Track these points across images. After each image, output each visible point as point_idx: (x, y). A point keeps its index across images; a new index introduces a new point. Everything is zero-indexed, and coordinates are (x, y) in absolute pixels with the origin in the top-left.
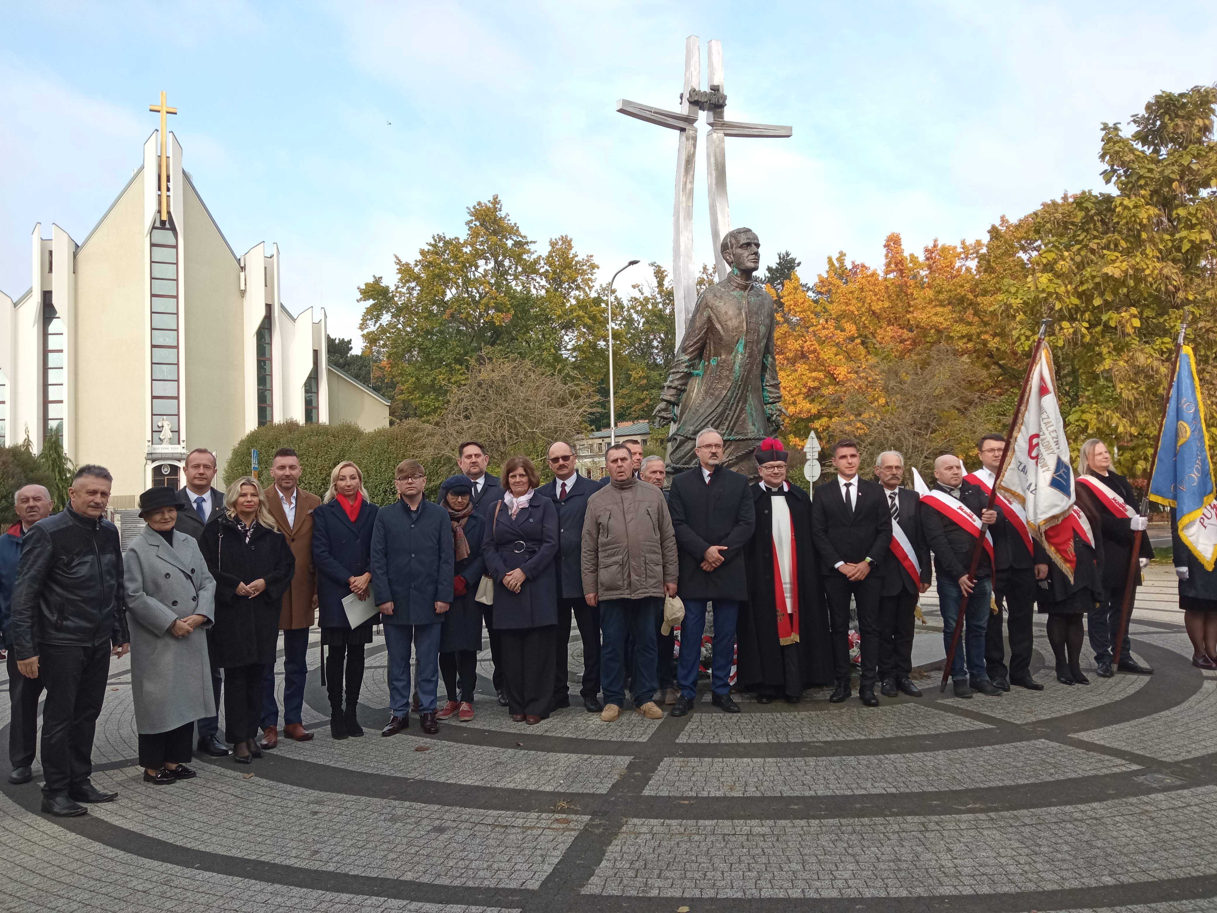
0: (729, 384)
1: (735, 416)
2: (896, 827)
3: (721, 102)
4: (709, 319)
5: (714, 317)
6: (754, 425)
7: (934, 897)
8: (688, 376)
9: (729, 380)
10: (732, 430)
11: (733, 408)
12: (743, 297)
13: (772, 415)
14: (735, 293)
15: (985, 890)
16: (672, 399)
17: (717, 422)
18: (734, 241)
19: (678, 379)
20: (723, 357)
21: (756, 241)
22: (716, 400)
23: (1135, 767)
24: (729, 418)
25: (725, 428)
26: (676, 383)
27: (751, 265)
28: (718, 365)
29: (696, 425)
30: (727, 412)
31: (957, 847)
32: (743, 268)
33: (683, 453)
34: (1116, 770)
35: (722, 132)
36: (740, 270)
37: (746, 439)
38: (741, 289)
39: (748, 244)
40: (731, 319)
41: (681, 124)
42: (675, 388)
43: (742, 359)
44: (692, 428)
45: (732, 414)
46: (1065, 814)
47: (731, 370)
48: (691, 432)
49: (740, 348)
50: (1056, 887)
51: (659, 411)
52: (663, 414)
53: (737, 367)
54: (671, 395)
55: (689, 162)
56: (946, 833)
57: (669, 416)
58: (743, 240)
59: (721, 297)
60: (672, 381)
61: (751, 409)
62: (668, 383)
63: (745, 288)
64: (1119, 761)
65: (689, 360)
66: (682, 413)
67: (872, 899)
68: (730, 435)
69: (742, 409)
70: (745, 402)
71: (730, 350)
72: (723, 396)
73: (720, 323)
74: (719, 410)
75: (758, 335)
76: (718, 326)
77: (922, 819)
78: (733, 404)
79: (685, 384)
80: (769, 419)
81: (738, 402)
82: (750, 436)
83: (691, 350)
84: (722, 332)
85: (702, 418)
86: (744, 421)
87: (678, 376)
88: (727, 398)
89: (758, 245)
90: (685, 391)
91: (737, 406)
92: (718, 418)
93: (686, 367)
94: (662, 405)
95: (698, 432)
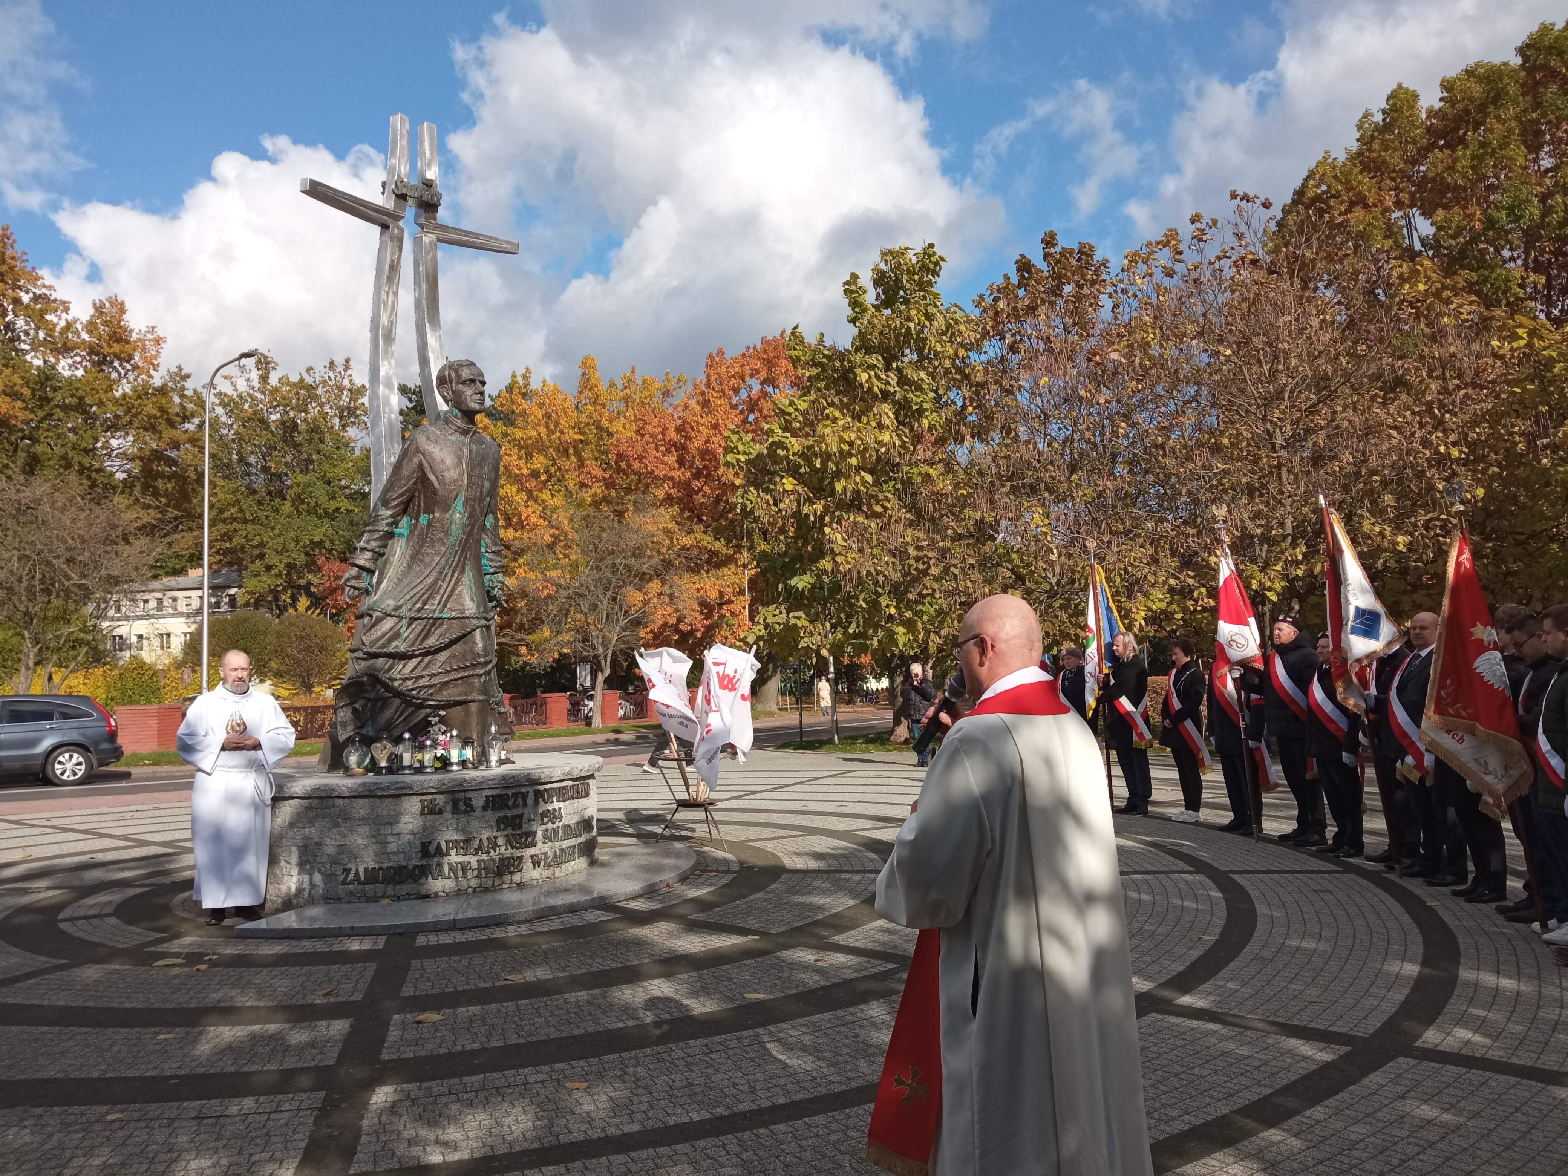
0: (443, 549)
1: (449, 589)
2: (680, 1053)
3: (434, 201)
4: (421, 467)
5: (426, 465)
6: (471, 600)
7: (736, 1114)
8: (390, 535)
9: (443, 544)
10: (445, 606)
11: (447, 580)
12: (464, 443)
13: (493, 589)
14: (453, 438)
15: (781, 1100)
16: (367, 564)
17: (426, 596)
18: (453, 375)
19: (375, 540)
20: (437, 515)
21: (481, 378)
22: (426, 567)
23: (891, 966)
24: (442, 591)
25: (436, 602)
26: (373, 544)
27: (475, 406)
28: (429, 524)
29: (398, 598)
30: (440, 583)
31: (745, 1064)
32: (464, 408)
33: (380, 633)
34: (875, 970)
35: (434, 235)
36: (461, 410)
37: (462, 618)
38: (462, 434)
39: (473, 381)
40: (448, 469)
41: (383, 219)
42: (371, 550)
43: (461, 519)
44: (393, 602)
45: (445, 587)
46: (837, 1018)
47: (447, 533)
48: (391, 606)
49: (459, 505)
50: (844, 1087)
51: (348, 580)
52: (353, 583)
53: (454, 529)
54: (366, 560)
55: (394, 268)
56: (731, 1052)
57: (362, 585)
58: (466, 374)
59: (436, 442)
60: (367, 542)
61: (469, 582)
62: (362, 544)
63: (465, 433)
64: (876, 962)
65: (392, 516)
66: (379, 582)
67: (677, 1125)
68: (442, 611)
69: (458, 581)
70: (463, 571)
72: (434, 564)
73: (434, 473)
74: (430, 580)
75: (481, 491)
76: (432, 477)
77: (705, 1041)
78: (447, 574)
80: (488, 592)
81: (453, 572)
82: (466, 613)
83: (394, 503)
84: (436, 484)
85: (406, 590)
86: (460, 595)
87: (376, 535)
88: (439, 566)
89: (483, 383)
90: (383, 554)
91: (452, 577)
92: (427, 590)
93: (387, 524)
95: (400, 607)
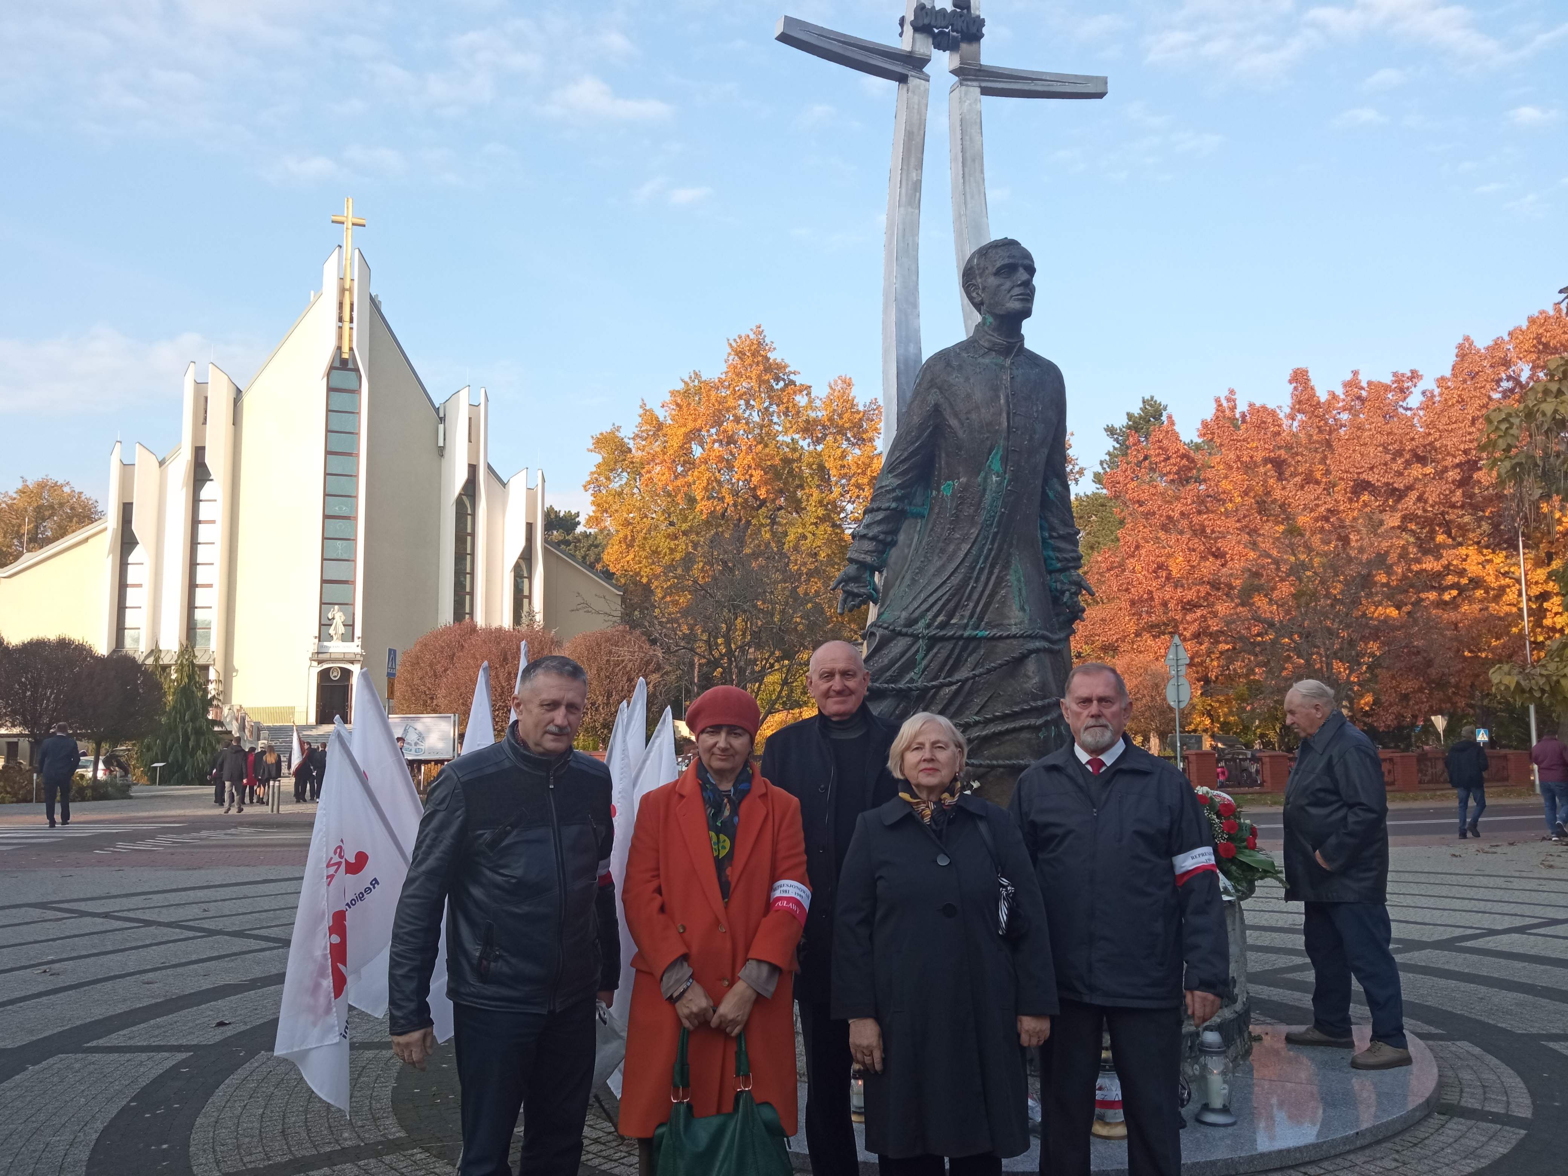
0: (974, 531)
1: (987, 593)
3: (974, 30)
5: (945, 405)
6: (1022, 609)
8: (900, 515)
9: (974, 523)
10: (981, 619)
11: (983, 578)
12: (1002, 367)
13: (1063, 593)
14: (987, 361)
16: (869, 559)
17: (952, 604)
18: (985, 264)
19: (879, 522)
20: (963, 480)
21: (1026, 262)
22: (950, 559)
24: (975, 596)
25: (967, 613)
26: (877, 530)
27: (1015, 305)
28: (954, 496)
29: (911, 608)
30: (972, 583)
32: (1000, 311)
33: (886, 661)
35: (975, 84)
36: (996, 317)
37: (1008, 637)
38: (999, 352)
39: (1014, 269)
40: (977, 408)
41: (898, 68)
42: (874, 538)
43: (999, 484)
44: (904, 614)
45: (980, 589)
47: (979, 505)
48: (902, 621)
49: (996, 464)
51: (845, 581)
53: (988, 497)
54: (866, 553)
57: (862, 590)
58: (1002, 260)
59: (960, 368)
60: (868, 526)
61: (1019, 580)
62: (860, 530)
63: (1006, 351)
65: (901, 486)
66: (888, 586)
68: (976, 627)
69: (1000, 580)
70: (1006, 566)
71: (977, 465)
72: (961, 554)
73: (956, 415)
74: (955, 580)
75: (1031, 439)
76: (954, 422)
78: (982, 570)
79: (895, 532)
80: (1056, 600)
81: (993, 566)
82: (1014, 630)
83: (902, 468)
84: (961, 434)
85: (923, 596)
86: (1003, 603)
87: (880, 516)
88: (970, 558)
90: (893, 543)
91: (991, 573)
92: (953, 596)
93: (895, 499)
94: (852, 569)
95: (916, 621)
